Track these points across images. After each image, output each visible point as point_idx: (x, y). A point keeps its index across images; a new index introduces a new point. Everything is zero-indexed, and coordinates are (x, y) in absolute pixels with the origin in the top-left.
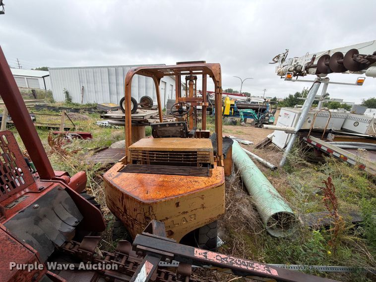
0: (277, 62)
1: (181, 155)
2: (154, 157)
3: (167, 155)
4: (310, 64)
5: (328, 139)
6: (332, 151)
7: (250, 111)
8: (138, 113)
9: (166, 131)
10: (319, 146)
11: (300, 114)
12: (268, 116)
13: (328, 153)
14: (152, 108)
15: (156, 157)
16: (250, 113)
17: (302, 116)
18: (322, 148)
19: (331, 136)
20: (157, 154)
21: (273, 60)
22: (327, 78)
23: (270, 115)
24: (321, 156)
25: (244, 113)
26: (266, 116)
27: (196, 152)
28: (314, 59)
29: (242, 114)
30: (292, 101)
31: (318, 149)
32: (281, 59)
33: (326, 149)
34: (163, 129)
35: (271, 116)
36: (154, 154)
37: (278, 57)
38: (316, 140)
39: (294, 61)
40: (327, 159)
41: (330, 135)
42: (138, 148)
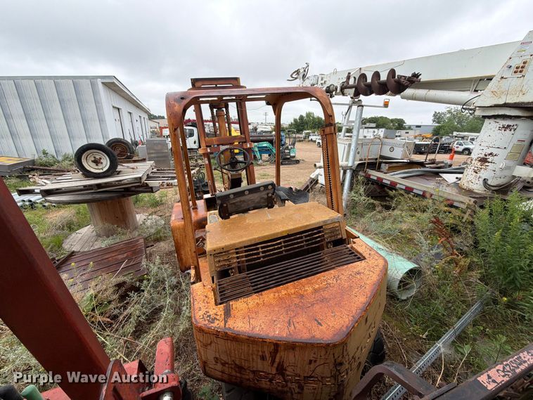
0: (296, 78)
1: (302, 238)
2: (258, 254)
3: (280, 243)
4: (345, 84)
5: (382, 170)
6: (396, 184)
7: (265, 145)
8: (119, 173)
9: (244, 201)
10: (380, 179)
11: (350, 145)
12: (287, 148)
13: (393, 186)
14: (135, 158)
15: (263, 252)
16: (266, 147)
17: (353, 147)
18: (384, 181)
19: (384, 167)
20: (262, 248)
21: (291, 76)
22: (360, 100)
23: (290, 147)
24: (384, 191)
25: (258, 148)
26: (285, 149)
27: (321, 227)
28: (348, 78)
29: (257, 149)
30: (298, 126)
31: (379, 183)
32: (301, 75)
33: (389, 183)
34: (238, 199)
35: (292, 148)
36: (258, 249)
37: (298, 72)
38: (375, 174)
39: (320, 79)
40: (392, 193)
41: (383, 165)
42: (226, 246)
